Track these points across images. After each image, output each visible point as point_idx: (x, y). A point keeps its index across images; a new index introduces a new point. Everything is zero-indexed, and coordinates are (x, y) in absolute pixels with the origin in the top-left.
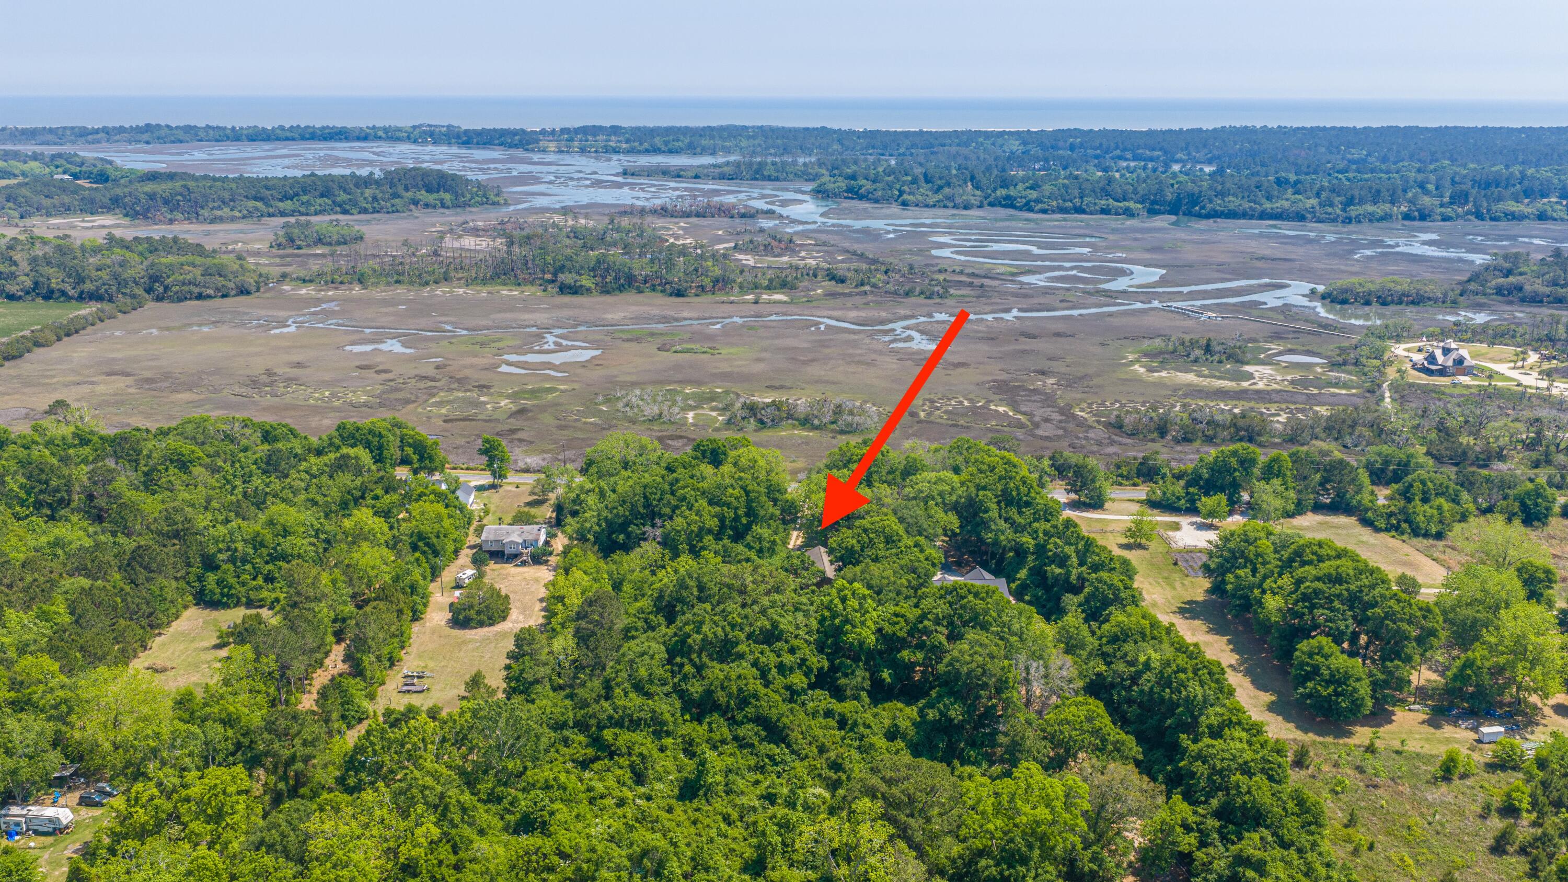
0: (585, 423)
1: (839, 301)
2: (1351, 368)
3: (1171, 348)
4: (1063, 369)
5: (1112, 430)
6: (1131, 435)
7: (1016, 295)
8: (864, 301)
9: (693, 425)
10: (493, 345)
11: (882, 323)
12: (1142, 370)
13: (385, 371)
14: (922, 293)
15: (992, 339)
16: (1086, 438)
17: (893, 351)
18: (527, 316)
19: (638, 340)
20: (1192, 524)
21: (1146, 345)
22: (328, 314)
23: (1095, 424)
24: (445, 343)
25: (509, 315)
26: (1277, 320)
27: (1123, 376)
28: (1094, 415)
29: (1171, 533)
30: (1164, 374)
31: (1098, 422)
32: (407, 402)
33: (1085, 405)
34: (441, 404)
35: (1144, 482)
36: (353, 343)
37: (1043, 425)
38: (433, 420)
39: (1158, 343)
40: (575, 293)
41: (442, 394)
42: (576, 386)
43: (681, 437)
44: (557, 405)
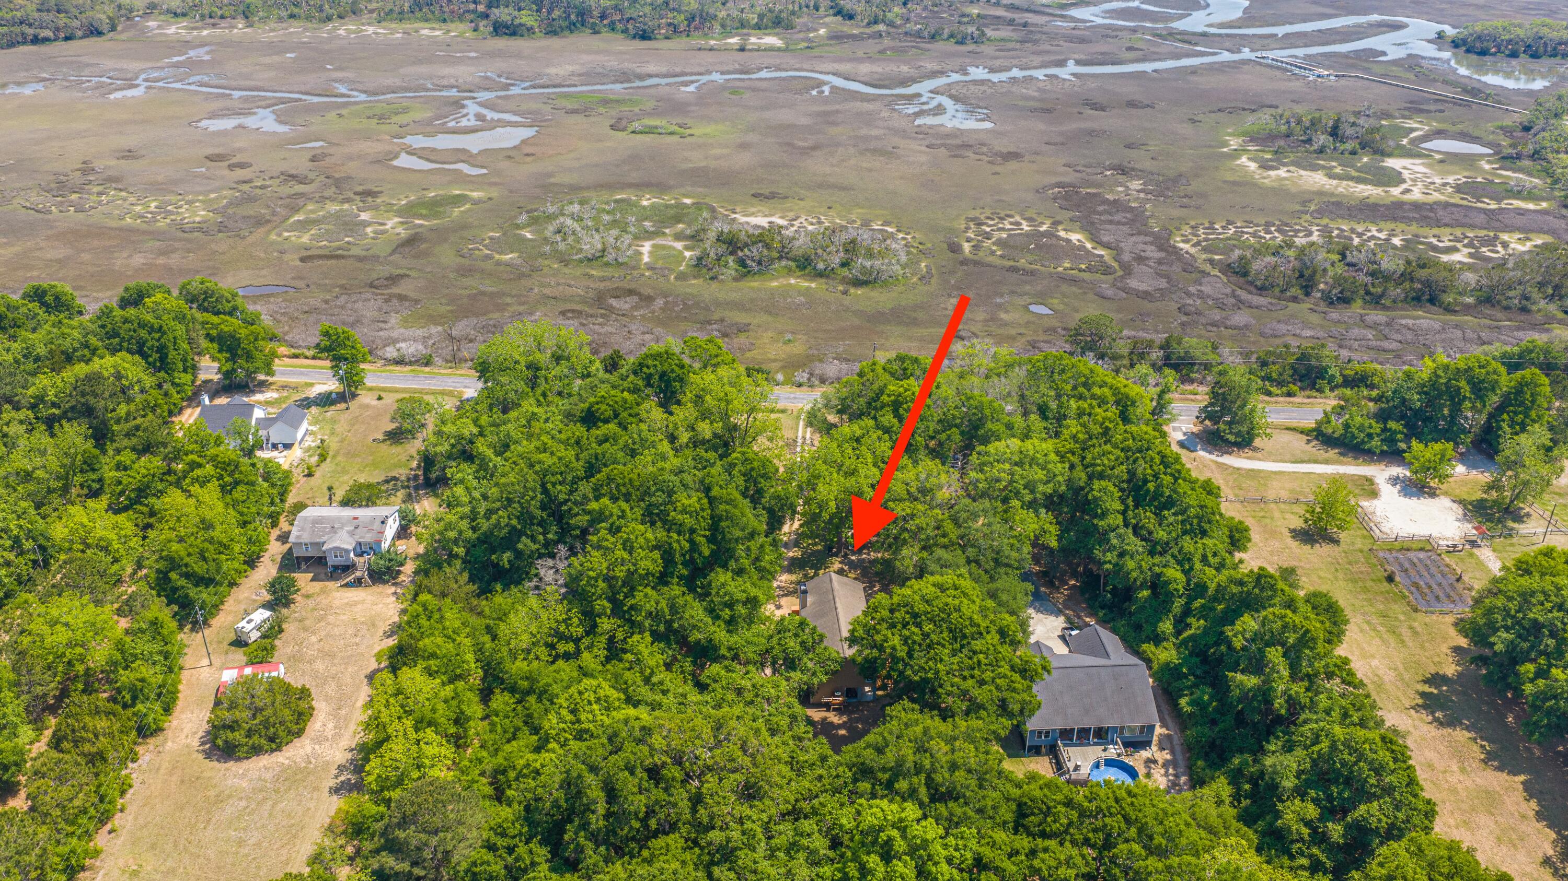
0: (498, 263)
1: (846, 49)
2: (1526, 163)
3: (1284, 128)
4: (1148, 165)
5: (1234, 279)
6: (1262, 290)
7: (1070, 39)
8: (879, 47)
9: (650, 267)
10: (395, 119)
11: (905, 82)
12: (1253, 166)
13: (242, 166)
14: (952, 36)
15: (1049, 111)
16: (1201, 295)
17: (922, 132)
18: (447, 71)
19: (584, 111)
20: (1394, 481)
21: (1250, 121)
22: (193, 65)
23: (1208, 268)
24: (332, 115)
25: (423, 69)
26: (1407, 80)
27: (1229, 177)
28: (1205, 250)
29: (1365, 504)
30: (1282, 172)
31: (1211, 261)
32: (260, 222)
33: (1187, 230)
34: (303, 226)
35: (1302, 389)
36: (213, 116)
37: (1138, 268)
38: (286, 257)
39: (1264, 119)
40: (514, 34)
41: (310, 207)
42: (494, 193)
43: (631, 292)
44: (465, 227)
